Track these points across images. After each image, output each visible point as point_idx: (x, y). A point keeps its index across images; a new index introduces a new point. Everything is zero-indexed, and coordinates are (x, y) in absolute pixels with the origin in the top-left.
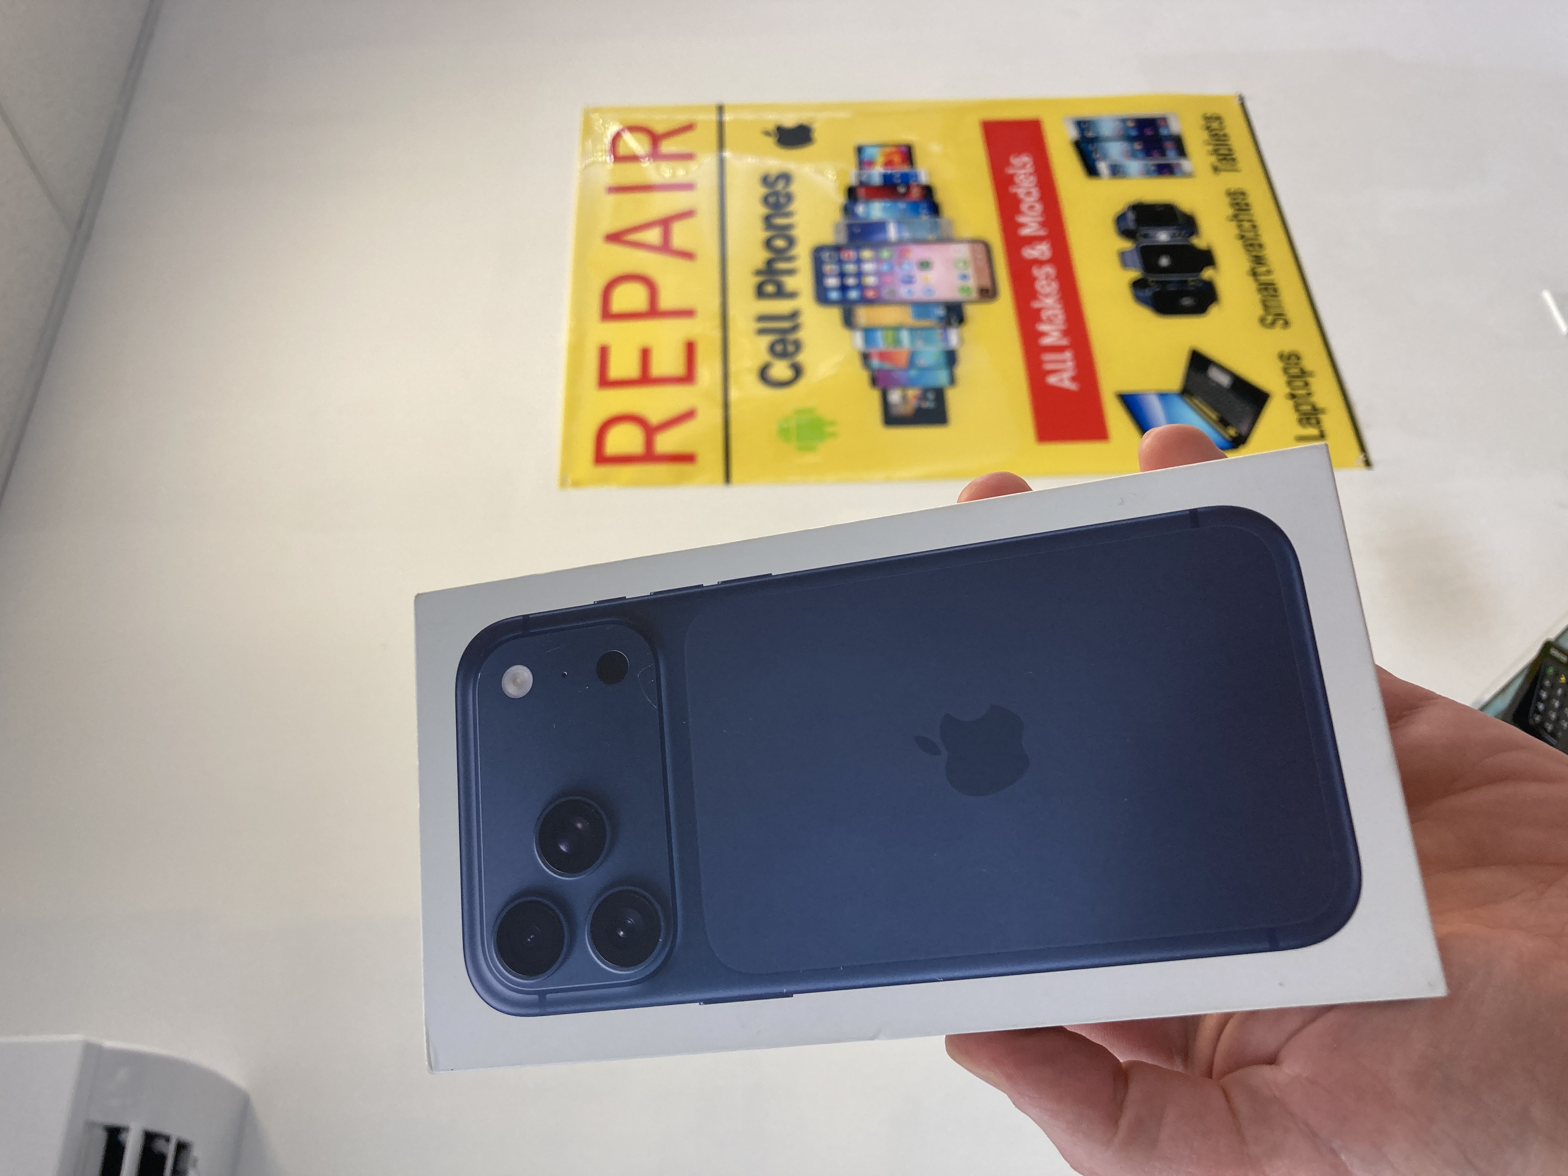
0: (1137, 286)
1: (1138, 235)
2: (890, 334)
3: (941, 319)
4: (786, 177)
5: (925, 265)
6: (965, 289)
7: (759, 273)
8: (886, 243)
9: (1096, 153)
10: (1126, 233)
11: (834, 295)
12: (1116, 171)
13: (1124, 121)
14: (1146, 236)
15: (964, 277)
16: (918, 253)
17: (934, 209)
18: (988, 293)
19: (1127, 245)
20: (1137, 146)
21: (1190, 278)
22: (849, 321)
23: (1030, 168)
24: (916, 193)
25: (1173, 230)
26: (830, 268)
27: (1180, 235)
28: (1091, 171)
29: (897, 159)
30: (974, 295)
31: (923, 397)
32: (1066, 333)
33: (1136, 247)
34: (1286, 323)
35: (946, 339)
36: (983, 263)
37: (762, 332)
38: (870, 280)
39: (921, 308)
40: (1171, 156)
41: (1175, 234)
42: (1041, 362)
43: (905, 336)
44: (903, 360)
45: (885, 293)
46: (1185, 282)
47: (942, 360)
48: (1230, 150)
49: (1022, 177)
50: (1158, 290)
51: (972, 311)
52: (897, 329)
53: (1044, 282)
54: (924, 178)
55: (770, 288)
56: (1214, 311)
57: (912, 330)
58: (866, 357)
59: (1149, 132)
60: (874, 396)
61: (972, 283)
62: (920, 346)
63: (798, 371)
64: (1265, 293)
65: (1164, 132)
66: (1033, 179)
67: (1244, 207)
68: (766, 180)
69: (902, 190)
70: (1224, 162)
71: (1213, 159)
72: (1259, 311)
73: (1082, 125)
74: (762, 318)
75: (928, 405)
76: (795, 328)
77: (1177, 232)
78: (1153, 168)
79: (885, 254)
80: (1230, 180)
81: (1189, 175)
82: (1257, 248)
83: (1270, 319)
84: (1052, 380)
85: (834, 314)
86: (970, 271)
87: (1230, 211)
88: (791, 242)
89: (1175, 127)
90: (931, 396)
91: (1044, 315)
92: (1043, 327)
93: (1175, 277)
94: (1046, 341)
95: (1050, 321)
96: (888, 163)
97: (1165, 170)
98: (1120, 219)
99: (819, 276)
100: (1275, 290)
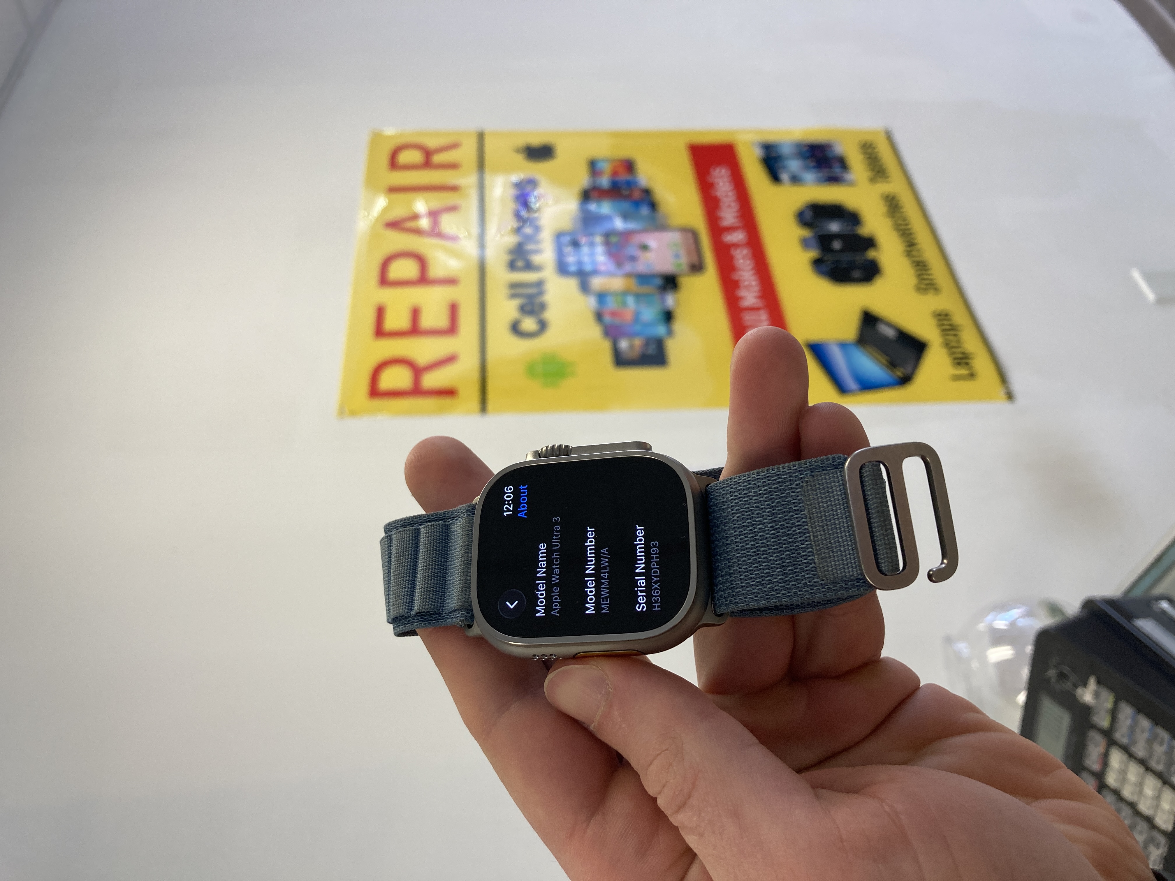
0: (817, 262)
1: (815, 226)
2: (618, 298)
3: (659, 287)
4: (532, 183)
5: (644, 248)
6: (679, 265)
7: (510, 252)
8: (614, 231)
9: (779, 167)
10: (805, 224)
11: (573, 268)
12: (795, 180)
13: (799, 145)
14: (821, 227)
15: (677, 256)
16: (639, 240)
17: (653, 206)
18: (697, 267)
19: (806, 233)
20: (811, 162)
21: (858, 258)
22: (584, 287)
23: (727, 178)
24: (637, 195)
25: (842, 223)
26: (568, 249)
27: (847, 226)
28: (776, 178)
29: (621, 170)
30: (686, 269)
31: (646, 345)
32: (760, 297)
33: (815, 234)
34: (937, 290)
35: (663, 301)
36: (693, 247)
37: (513, 296)
38: (602, 258)
39: (643, 278)
40: (837, 170)
41: (843, 225)
42: (742, 319)
43: (630, 299)
44: (628, 316)
46: (855, 260)
47: (661, 317)
48: (881, 166)
49: (721, 184)
50: (833, 265)
51: (683, 281)
52: (624, 294)
53: (741, 261)
54: (643, 183)
55: (520, 264)
56: (878, 281)
57: (636, 295)
58: (599, 316)
59: (819, 154)
60: (606, 346)
61: (684, 261)
62: (643, 308)
63: (543, 326)
64: (919, 267)
65: (830, 154)
66: (730, 185)
67: (897, 207)
68: (517, 185)
69: (625, 193)
70: (878, 175)
71: (870, 173)
72: (915, 281)
73: (767, 147)
74: (513, 286)
75: (652, 350)
76: (541, 293)
77: (845, 224)
78: (823, 178)
79: (614, 239)
80: (884, 188)
81: (851, 184)
82: (909, 236)
83: (923, 287)
85: (571, 284)
86: (683, 253)
87: (886, 210)
88: (537, 229)
89: (839, 150)
90: (653, 344)
91: (742, 284)
92: (742, 293)
93: (846, 257)
94: (745, 303)
95: (748, 289)
96: (615, 173)
97: (833, 180)
98: (800, 215)
99: (560, 256)
100: (925, 266)
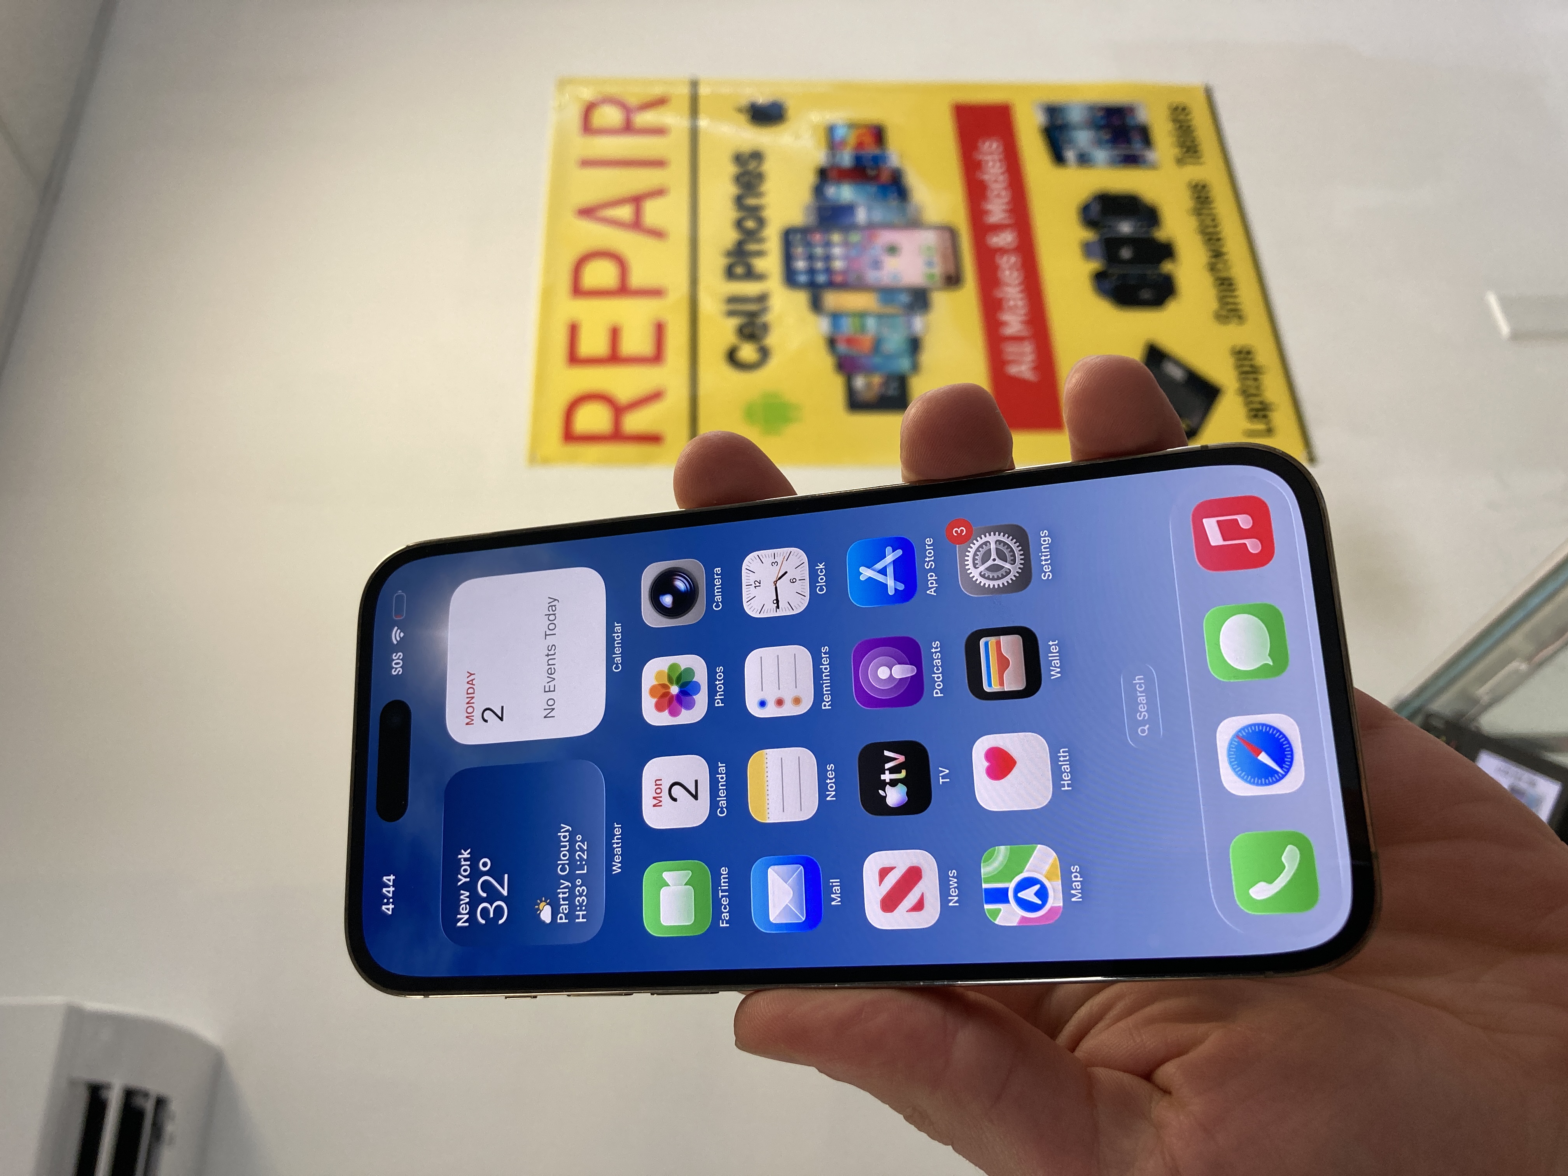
0: (1099, 277)
1: (1102, 225)
2: (856, 320)
3: (906, 305)
4: (758, 156)
5: (892, 250)
6: (931, 276)
7: (728, 254)
8: (854, 227)
9: (1065, 140)
10: (1090, 223)
11: (803, 278)
12: (1084, 160)
13: (1092, 108)
14: (1110, 227)
15: (930, 264)
16: (886, 237)
17: (902, 194)
18: (953, 280)
19: (1089, 235)
20: (1105, 135)
21: (1150, 272)
22: (816, 305)
23: (998, 155)
24: (884, 178)
25: (1135, 222)
26: (799, 251)
27: (1142, 227)
28: (1059, 158)
29: (867, 140)
30: (939, 282)
31: (885, 384)
32: (1027, 323)
33: (1100, 238)
34: (1241, 319)
35: (910, 325)
36: (950, 251)
37: (731, 314)
38: (838, 264)
39: (887, 293)
40: (1137, 147)
41: (1137, 226)
42: (1003, 352)
43: (871, 322)
44: (867, 344)
45: (853, 278)
46: (1145, 275)
47: (905, 347)
48: (1194, 142)
49: (990, 164)
50: (1119, 282)
51: (936, 298)
52: (863, 315)
53: (1008, 272)
54: (894, 162)
55: (740, 270)
56: (1171, 305)
57: (878, 316)
58: (832, 342)
59: (1116, 121)
60: (838, 383)
61: (938, 270)
62: (886, 331)
63: (764, 355)
64: (1222, 287)
65: (1130, 121)
66: (1001, 166)
67: (1206, 201)
68: (738, 159)
69: (871, 173)
70: (1187, 154)
71: (1178, 151)
72: (1215, 306)
73: (1052, 111)
74: (731, 300)
75: (892, 391)
76: (764, 311)
77: (1139, 224)
78: (1119, 158)
79: (854, 237)
80: (1193, 173)
81: (1153, 166)
82: (1217, 242)
83: (1225, 314)
84: (1012, 370)
85: (800, 299)
86: (937, 259)
87: (1192, 204)
88: (762, 223)
89: (1142, 116)
90: (893, 383)
91: (1005, 305)
92: (1004, 317)
93: (1135, 271)
94: (1007, 331)
95: (1012, 311)
96: (860, 145)
97: (1131, 161)
98: (1085, 209)
99: (788, 259)
100: (1231, 284)
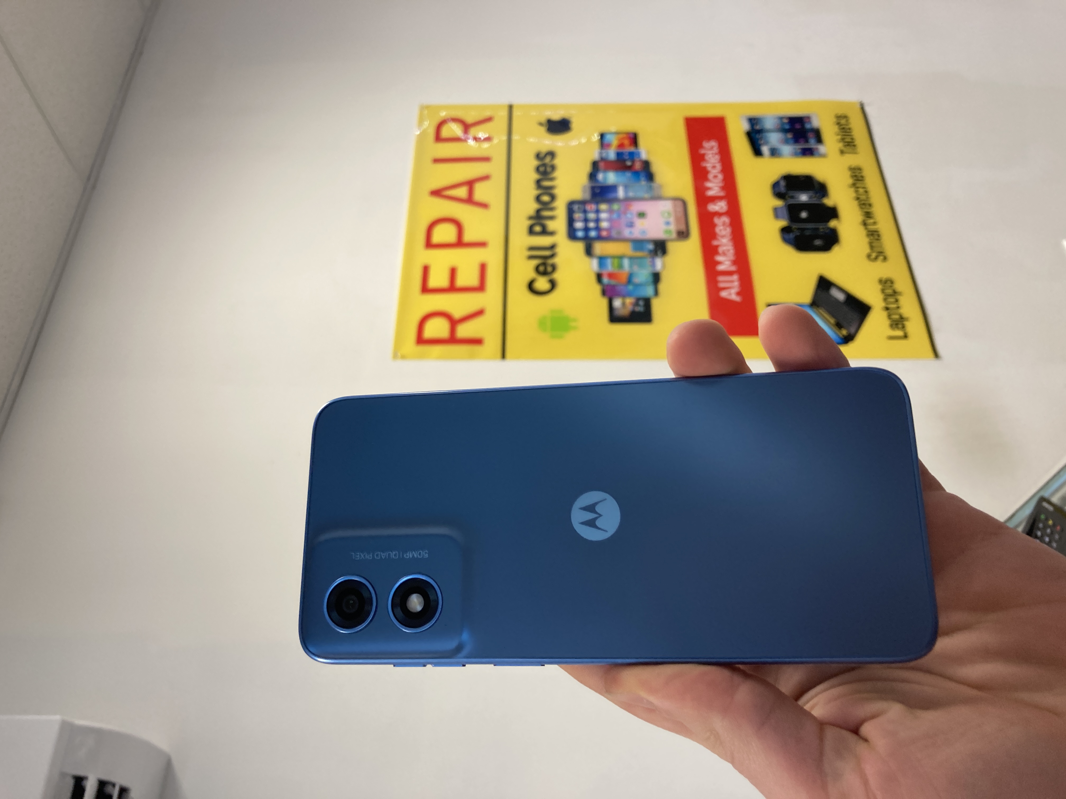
0: (785, 231)
1: (787, 197)
2: (616, 261)
3: (651, 251)
4: (552, 154)
5: (642, 215)
6: (667, 232)
7: (531, 218)
8: (616, 200)
9: (761, 140)
10: (779, 195)
11: (580, 234)
12: (774, 153)
13: (781, 118)
14: (792, 197)
15: (668, 223)
16: (637, 207)
17: (650, 177)
18: (683, 234)
19: (779, 203)
20: (790, 136)
21: (821, 226)
22: (589, 251)
23: (716, 150)
24: (638, 166)
25: (811, 193)
26: (578, 216)
27: (815, 197)
28: (757, 152)
29: (626, 142)
30: (674, 235)
31: (636, 304)
32: (734, 263)
33: (786, 204)
34: (885, 259)
35: (653, 265)
36: (681, 214)
37: (531, 257)
38: (604, 225)
39: (638, 243)
40: (812, 143)
41: (812, 196)
42: (716, 282)
43: (626, 262)
45: (614, 234)
46: (818, 229)
47: (650, 279)
48: (852, 139)
49: (710, 156)
50: (798, 234)
51: (671, 246)
52: (621, 257)
54: (644, 156)
55: (538, 229)
56: (836, 249)
57: (631, 258)
58: (599, 277)
59: (798, 126)
60: (604, 303)
61: (673, 228)
62: (636, 269)
65: (808, 126)
66: (718, 157)
67: (860, 179)
68: (538, 156)
70: (848, 147)
71: (841, 145)
72: (867, 250)
73: (753, 121)
74: (532, 248)
75: (640, 309)
76: (553, 256)
77: (814, 195)
78: (799, 151)
79: (616, 207)
80: (851, 160)
81: (823, 156)
82: (868, 207)
83: (874, 255)
84: (724, 294)
85: (580, 247)
86: (672, 220)
87: (850, 181)
88: (553, 197)
89: (816, 123)
90: (641, 303)
91: (721, 250)
92: (719, 258)
94: (721, 268)
95: (724, 254)
97: (808, 152)
98: (775, 185)
99: (571, 221)
100: (879, 236)
